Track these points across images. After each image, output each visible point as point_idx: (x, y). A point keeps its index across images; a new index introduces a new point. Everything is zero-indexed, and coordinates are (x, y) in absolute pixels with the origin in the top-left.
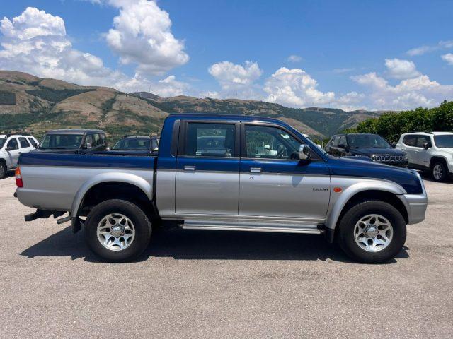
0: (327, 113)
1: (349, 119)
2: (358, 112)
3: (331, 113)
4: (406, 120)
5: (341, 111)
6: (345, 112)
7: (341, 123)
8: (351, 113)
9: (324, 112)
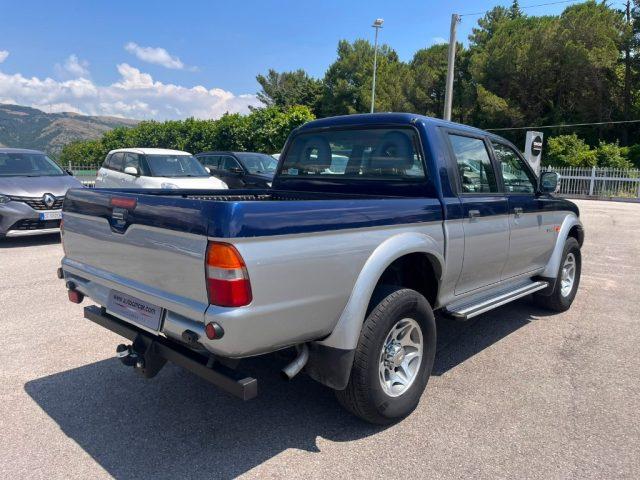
0: (14, 113)
1: (52, 125)
2: (65, 115)
3: (22, 114)
4: (176, 133)
5: (38, 112)
6: (44, 113)
7: (39, 131)
8: (55, 116)
9: (9, 111)
